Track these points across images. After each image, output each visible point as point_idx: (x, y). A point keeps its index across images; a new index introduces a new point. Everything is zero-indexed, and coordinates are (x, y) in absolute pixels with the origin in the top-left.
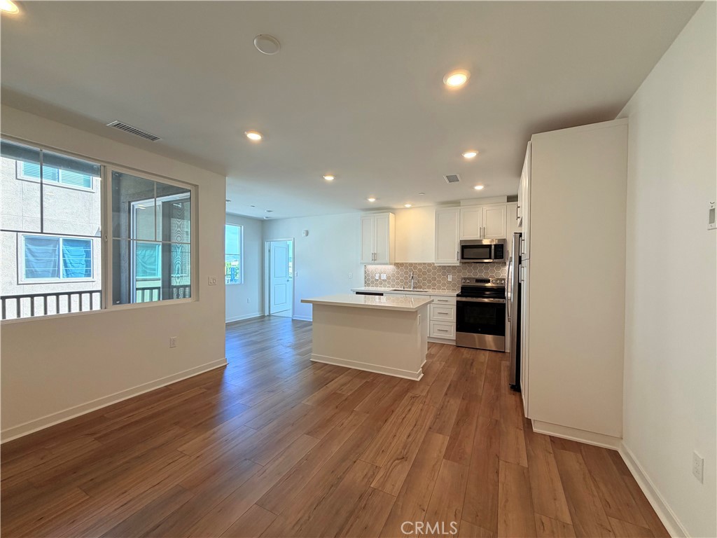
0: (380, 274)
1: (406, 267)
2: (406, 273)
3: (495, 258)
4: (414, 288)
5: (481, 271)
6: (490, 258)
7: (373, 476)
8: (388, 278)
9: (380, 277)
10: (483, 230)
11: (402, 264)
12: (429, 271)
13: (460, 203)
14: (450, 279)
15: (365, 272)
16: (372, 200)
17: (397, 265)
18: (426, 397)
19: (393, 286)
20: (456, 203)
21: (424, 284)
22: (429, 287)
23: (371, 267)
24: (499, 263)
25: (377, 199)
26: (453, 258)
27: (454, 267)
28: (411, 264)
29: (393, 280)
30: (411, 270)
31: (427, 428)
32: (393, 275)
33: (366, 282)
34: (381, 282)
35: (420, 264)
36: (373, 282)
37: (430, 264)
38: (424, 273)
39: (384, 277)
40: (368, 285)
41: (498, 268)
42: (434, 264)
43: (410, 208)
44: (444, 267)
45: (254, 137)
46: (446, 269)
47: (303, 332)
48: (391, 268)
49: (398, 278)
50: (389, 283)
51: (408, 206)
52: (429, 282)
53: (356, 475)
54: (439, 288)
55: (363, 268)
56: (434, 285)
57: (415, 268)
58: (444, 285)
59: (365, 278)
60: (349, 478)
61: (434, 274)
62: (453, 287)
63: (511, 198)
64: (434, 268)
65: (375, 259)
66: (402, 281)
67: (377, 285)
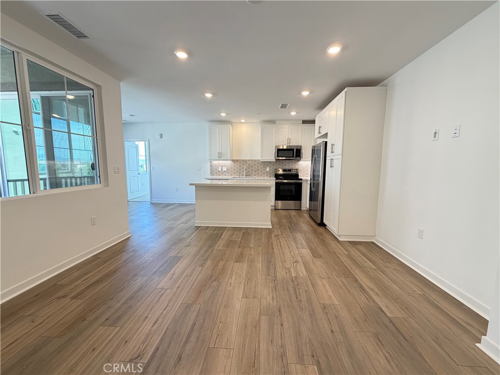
0: (222, 167)
1: (240, 163)
2: (240, 166)
3: (296, 157)
4: (246, 176)
5: (285, 165)
6: (293, 157)
8: (228, 170)
9: (222, 169)
10: (289, 140)
11: (237, 161)
12: (255, 165)
13: (275, 122)
14: (268, 169)
15: (211, 166)
16: (223, 115)
17: (233, 161)
18: (282, 234)
19: (231, 175)
20: (273, 122)
21: (252, 173)
22: (255, 175)
23: (215, 162)
24: (296, 160)
25: (227, 114)
26: (271, 157)
27: (270, 162)
28: (243, 161)
29: (231, 171)
30: (243, 165)
31: (295, 248)
32: (231, 168)
33: (211, 173)
34: (223, 173)
35: (249, 160)
36: (216, 173)
37: (255, 161)
38: (252, 166)
39: (224, 169)
40: (213, 175)
41: (295, 163)
42: (259, 160)
43: (245, 123)
44: (264, 162)
45: (182, 55)
46: (266, 163)
47: (170, 210)
48: (229, 162)
49: (234, 170)
50: (228, 173)
51: (243, 121)
52: (255, 172)
53: (281, 274)
54: (261, 175)
55: (209, 163)
56: (258, 174)
57: (246, 163)
58: (264, 173)
59: (211, 170)
60: (279, 276)
61: (258, 166)
62: (269, 175)
63: (304, 122)
64: (258, 163)
65: (220, 157)
66: (237, 172)
67: (219, 175)
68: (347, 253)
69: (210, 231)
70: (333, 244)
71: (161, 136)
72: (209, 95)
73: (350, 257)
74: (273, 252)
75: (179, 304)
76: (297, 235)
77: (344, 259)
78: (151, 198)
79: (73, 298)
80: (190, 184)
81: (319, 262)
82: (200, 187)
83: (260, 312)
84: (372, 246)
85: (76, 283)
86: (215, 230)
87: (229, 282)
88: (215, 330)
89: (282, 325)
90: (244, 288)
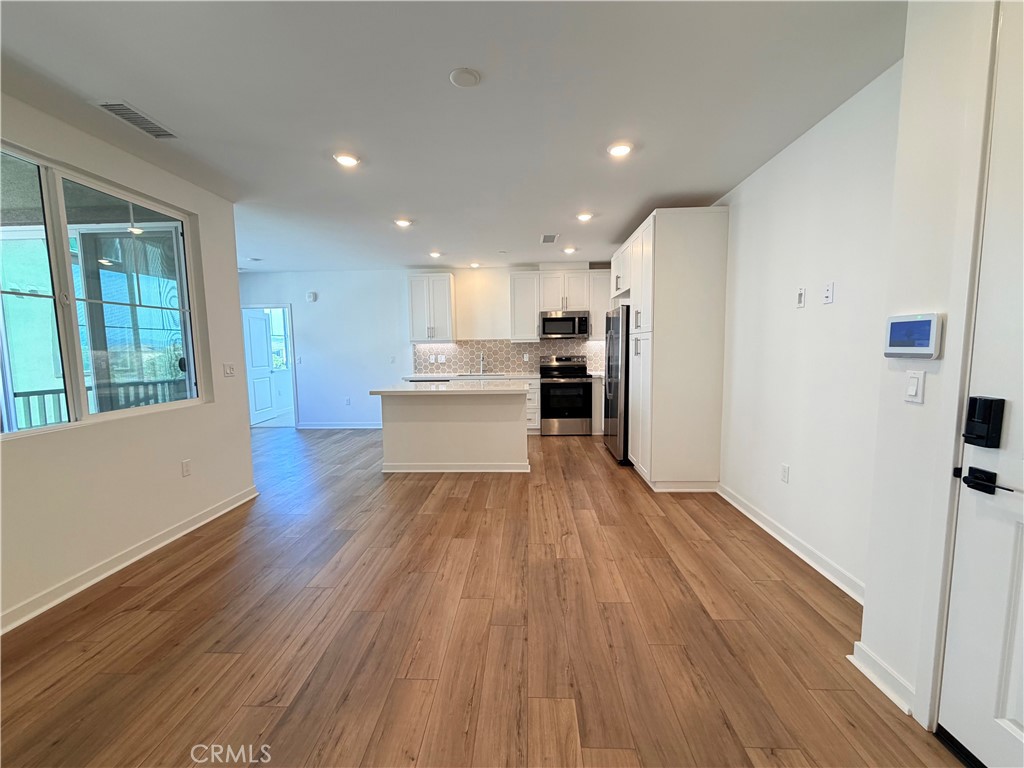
0: (437, 355)
1: (472, 346)
2: (472, 353)
3: (579, 333)
4: (484, 371)
5: (560, 348)
6: (574, 333)
7: (553, 551)
8: (448, 360)
9: (436, 359)
10: (565, 300)
11: (466, 342)
12: (501, 350)
13: (538, 266)
14: (526, 358)
15: (415, 354)
16: (435, 255)
17: (459, 343)
18: (548, 484)
19: (455, 371)
20: (533, 266)
21: (495, 367)
22: (501, 370)
23: (422, 347)
24: (579, 338)
25: (442, 254)
26: (532, 334)
27: (531, 344)
28: (478, 342)
29: (455, 364)
30: (478, 350)
31: (570, 508)
32: (455, 357)
33: (416, 368)
34: (438, 366)
35: (490, 341)
36: (426, 367)
37: (502, 342)
38: (495, 353)
39: (442, 359)
40: (420, 371)
41: (579, 345)
42: (509, 340)
43: (478, 268)
44: (519, 345)
46: (522, 347)
47: (335, 443)
48: (452, 346)
49: (461, 360)
50: (449, 367)
51: (475, 265)
52: (502, 363)
53: (536, 554)
54: (514, 370)
55: (411, 348)
56: (508, 367)
57: (484, 346)
58: (519, 366)
59: (415, 361)
60: (532, 558)
61: (508, 353)
62: (529, 368)
63: (593, 265)
64: (507, 346)
65: (432, 335)
66: (467, 364)
67: (432, 371)
68: (663, 514)
69: (412, 482)
70: (642, 499)
71: (315, 297)
72: (403, 224)
73: (669, 523)
74: (527, 518)
75: (347, 613)
76: (576, 484)
77: (657, 526)
78: (298, 420)
79: (153, 610)
80: (372, 393)
81: (607, 532)
82: (390, 399)
83: (490, 621)
84: (713, 501)
85: (159, 584)
86: (421, 480)
87: (441, 572)
88: (409, 652)
89: (526, 639)
90: (467, 582)
